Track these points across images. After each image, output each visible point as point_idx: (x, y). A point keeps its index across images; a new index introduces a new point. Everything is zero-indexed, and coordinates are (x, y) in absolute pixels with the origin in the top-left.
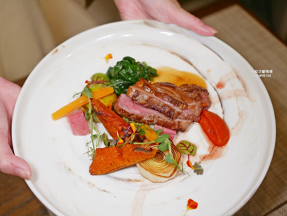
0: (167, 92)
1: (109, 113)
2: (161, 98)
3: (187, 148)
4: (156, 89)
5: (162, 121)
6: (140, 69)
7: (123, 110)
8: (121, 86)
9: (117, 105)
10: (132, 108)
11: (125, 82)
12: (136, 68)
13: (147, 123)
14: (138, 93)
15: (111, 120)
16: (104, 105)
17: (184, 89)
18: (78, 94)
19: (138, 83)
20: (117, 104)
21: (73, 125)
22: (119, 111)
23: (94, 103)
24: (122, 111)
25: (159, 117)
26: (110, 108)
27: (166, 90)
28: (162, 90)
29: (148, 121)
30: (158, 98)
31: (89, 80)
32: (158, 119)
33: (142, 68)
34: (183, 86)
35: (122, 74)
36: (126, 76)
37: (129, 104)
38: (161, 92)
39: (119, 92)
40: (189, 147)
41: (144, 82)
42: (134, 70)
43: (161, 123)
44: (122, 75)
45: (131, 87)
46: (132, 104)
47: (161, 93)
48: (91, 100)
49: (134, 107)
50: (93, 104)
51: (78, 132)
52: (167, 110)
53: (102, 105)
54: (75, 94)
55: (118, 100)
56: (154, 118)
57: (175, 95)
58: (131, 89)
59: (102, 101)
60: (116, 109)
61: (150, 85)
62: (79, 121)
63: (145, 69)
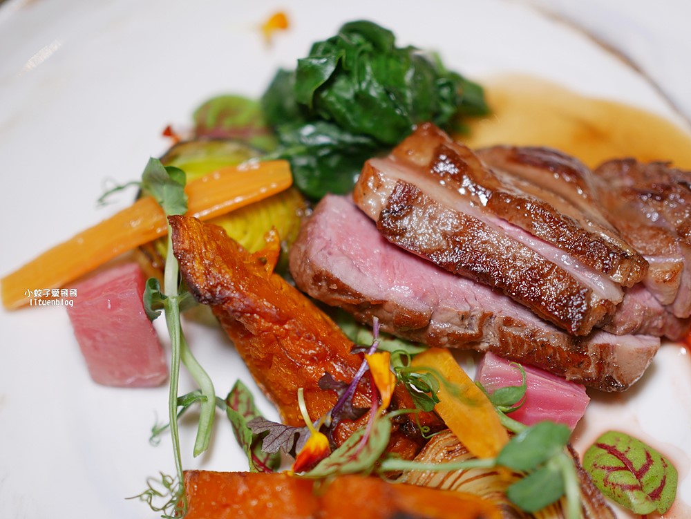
0: (545, 193)
1: (260, 296)
2: (519, 223)
3: (639, 475)
4: (495, 178)
5: (519, 342)
6: (419, 78)
7: (330, 280)
8: (328, 156)
9: (306, 252)
10: (376, 270)
11: (348, 138)
12: (400, 74)
13: (448, 346)
14: (409, 199)
15: (270, 329)
16: (238, 246)
17: (617, 183)
18: (119, 188)
19: (407, 145)
20: (303, 248)
21: (89, 343)
22: (311, 281)
23: (186, 245)
24: (328, 285)
25: (508, 322)
26: (269, 267)
27: (543, 187)
28: (525, 184)
29: (454, 337)
30: (507, 227)
31: (183, 123)
32: (505, 328)
33: (429, 77)
34: (613, 166)
35: (332, 99)
36: (350, 109)
37: (364, 249)
38: (518, 193)
39: (315, 183)
40: (645, 468)
41: (436, 143)
42: (392, 83)
43: (516, 351)
44: (332, 103)
45: (374, 163)
46: (378, 250)
47: (521, 202)
48: (175, 228)
49: (385, 264)
50: (185, 250)
51: (112, 373)
52: (553, 289)
53: (228, 253)
54: (110, 186)
55: (309, 229)
56: (481, 326)
57: (582, 210)
58: (375, 173)
59: (232, 229)
60: (297, 268)
61: (465, 157)
62: (115, 325)
63: (442, 81)
